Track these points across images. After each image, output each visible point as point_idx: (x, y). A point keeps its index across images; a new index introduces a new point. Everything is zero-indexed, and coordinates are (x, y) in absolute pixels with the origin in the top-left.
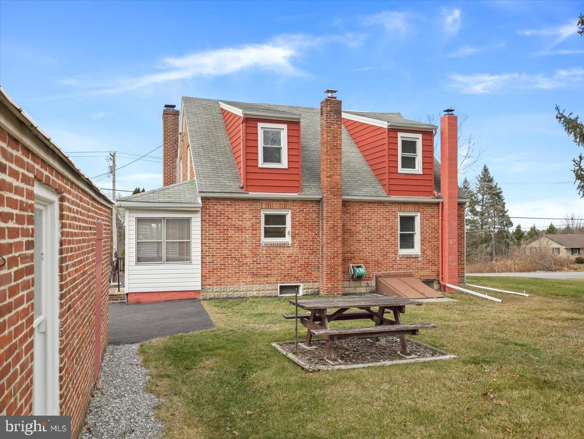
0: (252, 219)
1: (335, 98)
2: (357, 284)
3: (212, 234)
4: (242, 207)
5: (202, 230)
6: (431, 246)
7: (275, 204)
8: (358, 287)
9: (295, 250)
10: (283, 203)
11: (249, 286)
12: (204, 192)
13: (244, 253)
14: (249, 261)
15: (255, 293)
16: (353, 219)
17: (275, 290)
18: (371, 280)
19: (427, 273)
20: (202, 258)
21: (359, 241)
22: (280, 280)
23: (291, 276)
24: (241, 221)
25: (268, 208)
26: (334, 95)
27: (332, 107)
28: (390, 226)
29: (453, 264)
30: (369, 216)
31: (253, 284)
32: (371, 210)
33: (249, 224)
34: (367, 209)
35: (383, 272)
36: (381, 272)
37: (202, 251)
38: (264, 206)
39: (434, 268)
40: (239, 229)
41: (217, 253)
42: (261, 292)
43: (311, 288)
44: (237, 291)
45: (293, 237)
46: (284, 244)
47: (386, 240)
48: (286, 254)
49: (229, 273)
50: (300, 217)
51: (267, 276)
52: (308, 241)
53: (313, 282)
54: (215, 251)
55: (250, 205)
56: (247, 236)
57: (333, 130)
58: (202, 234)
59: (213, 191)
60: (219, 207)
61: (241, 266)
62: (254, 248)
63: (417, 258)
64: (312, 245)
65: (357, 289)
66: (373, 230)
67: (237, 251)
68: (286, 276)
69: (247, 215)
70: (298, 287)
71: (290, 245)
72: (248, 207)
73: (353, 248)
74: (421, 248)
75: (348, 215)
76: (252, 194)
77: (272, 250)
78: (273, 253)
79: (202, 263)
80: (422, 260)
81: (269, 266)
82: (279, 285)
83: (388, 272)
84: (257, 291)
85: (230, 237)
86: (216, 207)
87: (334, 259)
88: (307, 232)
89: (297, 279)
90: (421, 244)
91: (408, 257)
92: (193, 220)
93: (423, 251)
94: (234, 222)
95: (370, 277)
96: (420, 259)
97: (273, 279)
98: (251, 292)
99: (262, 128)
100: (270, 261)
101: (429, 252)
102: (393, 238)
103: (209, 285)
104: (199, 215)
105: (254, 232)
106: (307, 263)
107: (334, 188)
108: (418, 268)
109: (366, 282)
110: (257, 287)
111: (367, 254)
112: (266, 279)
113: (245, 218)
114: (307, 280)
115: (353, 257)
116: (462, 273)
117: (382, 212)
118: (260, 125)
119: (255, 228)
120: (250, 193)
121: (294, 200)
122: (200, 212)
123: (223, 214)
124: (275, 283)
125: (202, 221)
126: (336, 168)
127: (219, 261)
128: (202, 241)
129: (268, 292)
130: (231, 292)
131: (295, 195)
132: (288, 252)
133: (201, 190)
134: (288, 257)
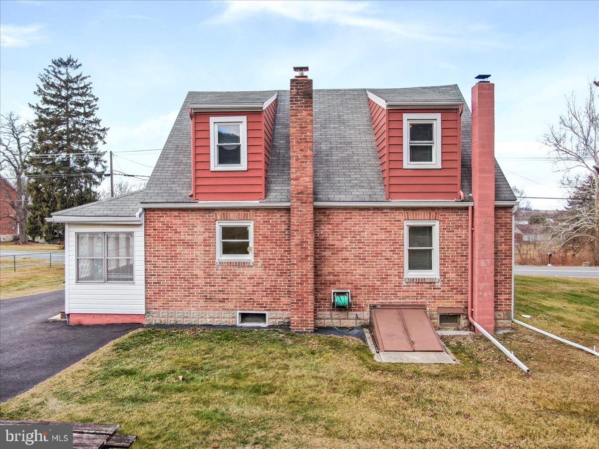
0: (204, 232)
1: (306, 77)
2: (342, 315)
3: (157, 251)
4: (192, 218)
5: (145, 246)
6: (455, 267)
7: (232, 215)
8: (344, 319)
9: (258, 271)
10: (242, 213)
11: (201, 312)
12: (147, 203)
13: (195, 272)
14: (201, 282)
15: (208, 320)
16: (338, 232)
17: (233, 317)
18: (363, 310)
19: (449, 305)
20: (146, 278)
21: (345, 259)
22: (240, 307)
23: (254, 302)
24: (191, 235)
25: (225, 219)
26: (305, 73)
27: (298, 89)
28: (392, 240)
29: (486, 294)
30: (360, 227)
31: (206, 310)
32: (363, 219)
33: (201, 238)
34: (357, 217)
35: (381, 301)
36: (378, 301)
37: (146, 270)
38: (219, 218)
39: (460, 297)
40: (190, 245)
41: (164, 272)
42: (216, 319)
43: (280, 318)
44: (187, 317)
45: (256, 255)
46: (244, 263)
47: (386, 259)
48: (247, 275)
49: (178, 296)
50: (265, 230)
51: (223, 301)
52: (275, 259)
53: (282, 310)
54: (161, 270)
55: (202, 216)
56: (199, 252)
57: (300, 119)
58: (145, 251)
59: (157, 201)
60: (166, 219)
61: (191, 288)
62: (207, 267)
63: (434, 283)
64: (281, 265)
65: (342, 321)
66: (366, 245)
67: (187, 270)
68: (246, 302)
69: (199, 228)
70: (264, 315)
71: (251, 265)
72: (199, 219)
73: (337, 269)
74: (440, 270)
75: (330, 227)
76: (202, 204)
77: (229, 270)
78: (230, 273)
79: (146, 283)
80: (442, 286)
81: (226, 289)
82: (238, 312)
83: (388, 301)
84: (210, 318)
85: (177, 254)
86: (162, 219)
87: (301, 284)
88: (273, 248)
89: (261, 305)
90: (441, 264)
91: (420, 282)
92: (136, 234)
93: (443, 274)
94: (182, 237)
95: (362, 307)
96: (438, 285)
97: (230, 305)
98: (203, 319)
99: (214, 123)
100: (226, 283)
101: (452, 275)
102: (396, 256)
103: (155, 309)
104: (142, 229)
105: (207, 248)
106: (274, 286)
107: (301, 193)
108: (435, 297)
109: (355, 313)
110: (211, 313)
111: (358, 277)
112: (222, 304)
113: (195, 232)
114: (275, 307)
115: (337, 281)
116: (508, 305)
117: (380, 221)
118: (212, 119)
119: (208, 244)
120: (199, 202)
121: (257, 209)
122: (143, 226)
123: (170, 227)
124: (233, 310)
125: (145, 235)
126: (304, 168)
127: (166, 282)
128: (145, 259)
129: (224, 320)
130: (179, 317)
131: (256, 203)
132: (248, 272)
133: (142, 201)
134: (249, 278)
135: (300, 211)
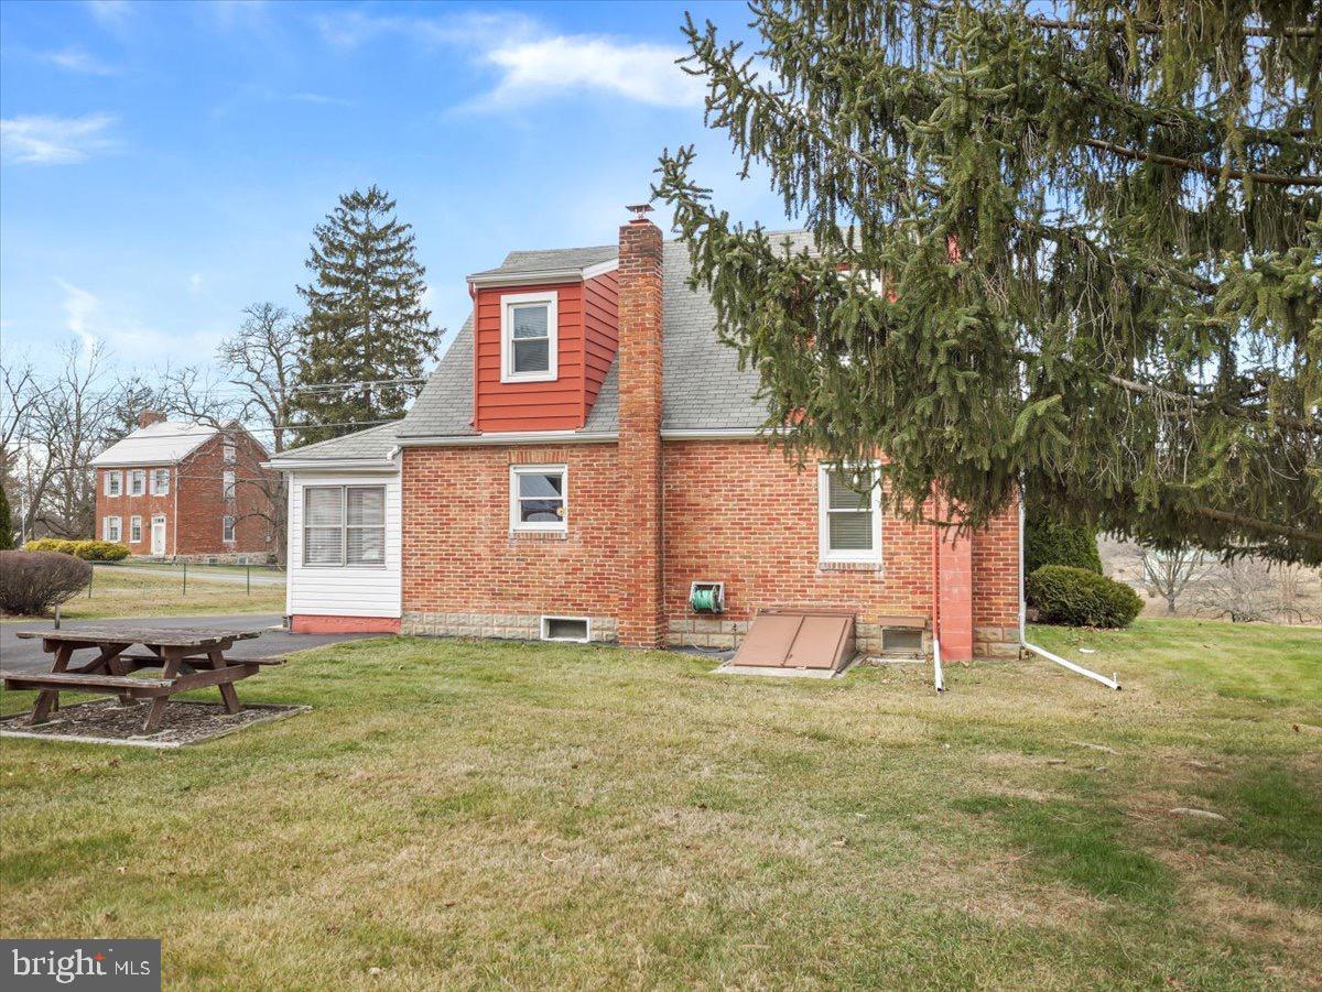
0: (492, 484)
1: (647, 221)
2: (711, 625)
3: (421, 515)
4: (473, 461)
5: (404, 507)
6: (911, 543)
7: (535, 454)
8: (714, 633)
9: (574, 548)
10: (550, 452)
11: (485, 616)
12: (406, 437)
13: (477, 550)
14: (485, 566)
15: (496, 629)
16: (704, 482)
17: (535, 626)
18: (747, 619)
19: (899, 612)
20: (403, 559)
21: (716, 529)
22: (545, 608)
23: (567, 600)
24: (470, 489)
25: (523, 462)
26: (647, 215)
27: (632, 243)
28: (797, 495)
29: (956, 591)
30: (742, 472)
31: (493, 612)
32: (746, 458)
33: (486, 494)
34: (736, 456)
35: (777, 602)
36: (773, 603)
37: (404, 546)
38: (514, 460)
39: (919, 599)
40: (469, 505)
41: (430, 550)
42: (508, 629)
43: (608, 629)
44: (464, 624)
45: (572, 521)
46: (552, 535)
47: (786, 529)
48: (556, 556)
49: (451, 589)
50: (587, 478)
51: (519, 597)
52: (601, 529)
53: (612, 615)
54: (425, 546)
55: (488, 458)
56: (482, 517)
57: (634, 291)
58: (404, 515)
59: (422, 433)
60: (433, 463)
61: (471, 577)
62: (495, 542)
63: (872, 572)
64: (610, 538)
65: (712, 636)
66: (753, 505)
67: (465, 546)
68: (556, 600)
69: (484, 478)
70: (583, 624)
71: (564, 537)
72: (484, 462)
73: (703, 545)
74: (884, 548)
75: (692, 473)
76: (488, 437)
77: (529, 546)
78: (531, 551)
79: (404, 567)
80: (886, 578)
81: (524, 577)
82: (543, 617)
83: (790, 603)
84: (499, 626)
85: (451, 519)
86: (428, 464)
87: (636, 567)
88: (598, 510)
89: (578, 606)
90: (884, 538)
91: (846, 570)
92: (389, 488)
93: (889, 557)
94: (458, 493)
95: (745, 613)
96: (880, 576)
97: (530, 605)
98: (489, 628)
99: (509, 305)
100: (524, 568)
101: (905, 559)
102: (803, 524)
103: (416, 609)
104: (399, 479)
105: (496, 510)
106: (599, 574)
107: (636, 414)
108: (875, 597)
109: (732, 623)
110: (500, 618)
111: (738, 559)
112: (518, 604)
113: (478, 484)
114: (600, 610)
115: (703, 566)
116: (1011, 615)
117: (776, 462)
118: (505, 299)
119: (498, 502)
120: (484, 434)
121: (573, 445)
122: (400, 474)
123: (440, 476)
124: (535, 613)
125: (404, 489)
126: (641, 372)
127: (433, 566)
128: (404, 528)
129: (520, 630)
130: (451, 624)
131: (568, 434)
132: (560, 550)
133: (399, 434)
134: (560, 560)
135: (633, 445)
